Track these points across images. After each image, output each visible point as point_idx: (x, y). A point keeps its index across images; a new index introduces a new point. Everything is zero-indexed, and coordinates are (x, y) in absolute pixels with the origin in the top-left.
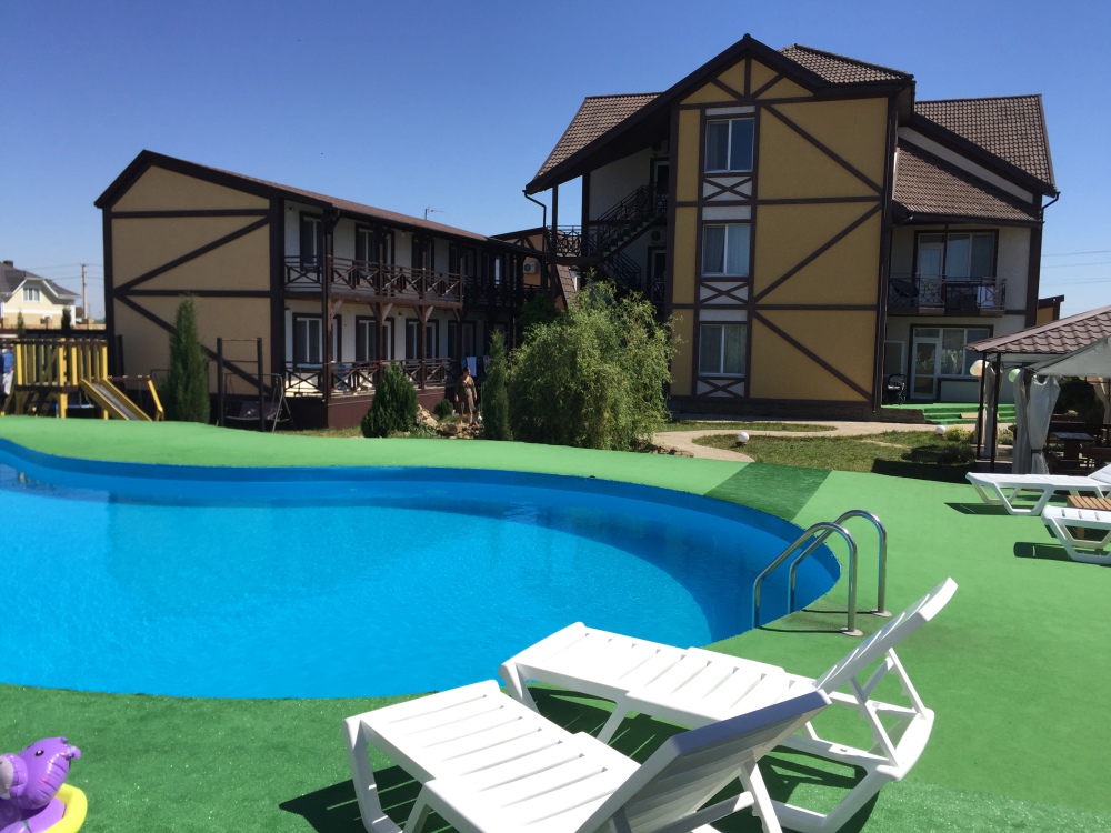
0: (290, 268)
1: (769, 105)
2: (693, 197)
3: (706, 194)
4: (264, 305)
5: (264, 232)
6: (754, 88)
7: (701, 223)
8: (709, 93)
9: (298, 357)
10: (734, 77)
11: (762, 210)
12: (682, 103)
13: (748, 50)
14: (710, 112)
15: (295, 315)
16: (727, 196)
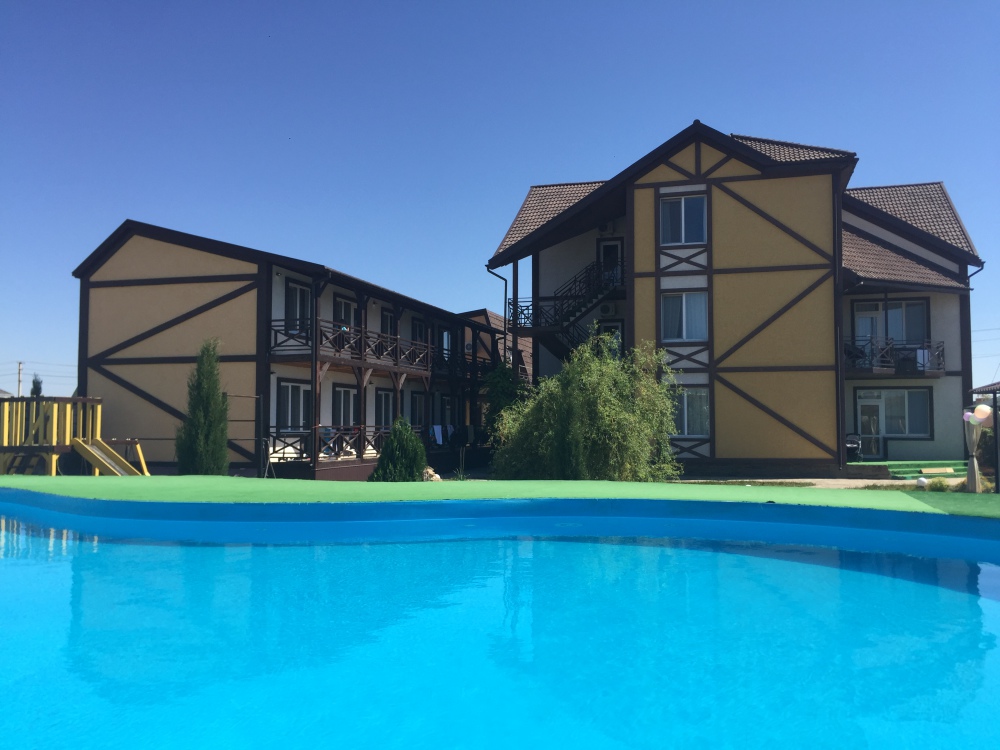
0: (277, 332)
1: (719, 183)
2: (650, 267)
3: (663, 265)
4: (250, 369)
5: (252, 295)
6: (705, 168)
7: (659, 292)
8: (662, 173)
9: (281, 423)
10: (685, 158)
11: (718, 279)
12: (636, 183)
13: (698, 134)
14: (663, 190)
15: (280, 380)
16: (684, 267)
